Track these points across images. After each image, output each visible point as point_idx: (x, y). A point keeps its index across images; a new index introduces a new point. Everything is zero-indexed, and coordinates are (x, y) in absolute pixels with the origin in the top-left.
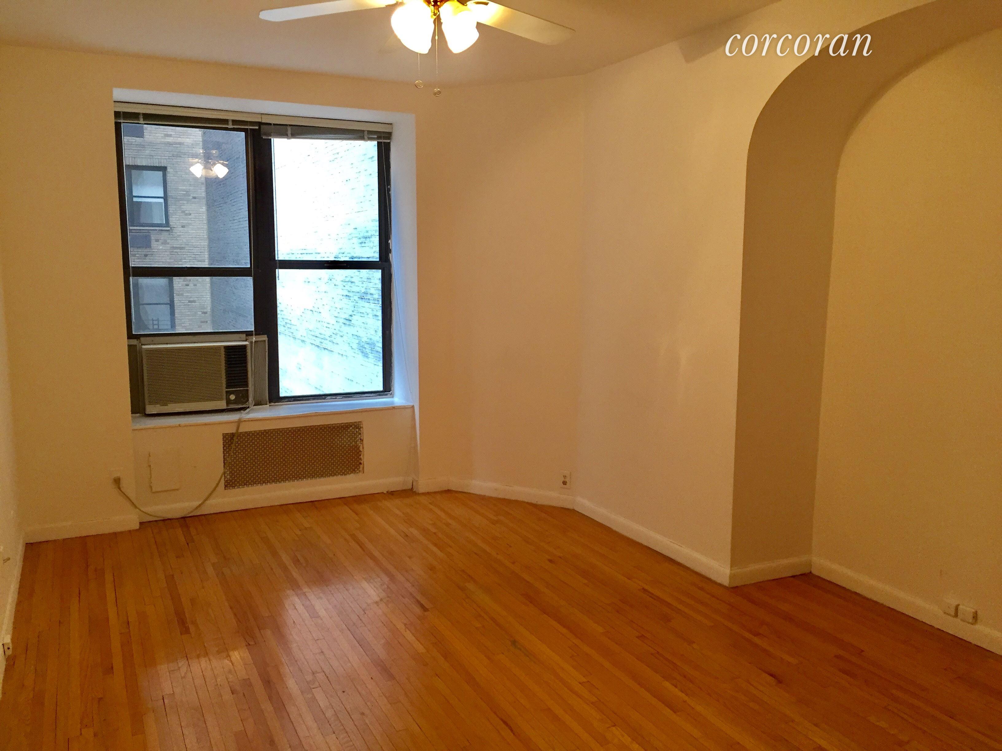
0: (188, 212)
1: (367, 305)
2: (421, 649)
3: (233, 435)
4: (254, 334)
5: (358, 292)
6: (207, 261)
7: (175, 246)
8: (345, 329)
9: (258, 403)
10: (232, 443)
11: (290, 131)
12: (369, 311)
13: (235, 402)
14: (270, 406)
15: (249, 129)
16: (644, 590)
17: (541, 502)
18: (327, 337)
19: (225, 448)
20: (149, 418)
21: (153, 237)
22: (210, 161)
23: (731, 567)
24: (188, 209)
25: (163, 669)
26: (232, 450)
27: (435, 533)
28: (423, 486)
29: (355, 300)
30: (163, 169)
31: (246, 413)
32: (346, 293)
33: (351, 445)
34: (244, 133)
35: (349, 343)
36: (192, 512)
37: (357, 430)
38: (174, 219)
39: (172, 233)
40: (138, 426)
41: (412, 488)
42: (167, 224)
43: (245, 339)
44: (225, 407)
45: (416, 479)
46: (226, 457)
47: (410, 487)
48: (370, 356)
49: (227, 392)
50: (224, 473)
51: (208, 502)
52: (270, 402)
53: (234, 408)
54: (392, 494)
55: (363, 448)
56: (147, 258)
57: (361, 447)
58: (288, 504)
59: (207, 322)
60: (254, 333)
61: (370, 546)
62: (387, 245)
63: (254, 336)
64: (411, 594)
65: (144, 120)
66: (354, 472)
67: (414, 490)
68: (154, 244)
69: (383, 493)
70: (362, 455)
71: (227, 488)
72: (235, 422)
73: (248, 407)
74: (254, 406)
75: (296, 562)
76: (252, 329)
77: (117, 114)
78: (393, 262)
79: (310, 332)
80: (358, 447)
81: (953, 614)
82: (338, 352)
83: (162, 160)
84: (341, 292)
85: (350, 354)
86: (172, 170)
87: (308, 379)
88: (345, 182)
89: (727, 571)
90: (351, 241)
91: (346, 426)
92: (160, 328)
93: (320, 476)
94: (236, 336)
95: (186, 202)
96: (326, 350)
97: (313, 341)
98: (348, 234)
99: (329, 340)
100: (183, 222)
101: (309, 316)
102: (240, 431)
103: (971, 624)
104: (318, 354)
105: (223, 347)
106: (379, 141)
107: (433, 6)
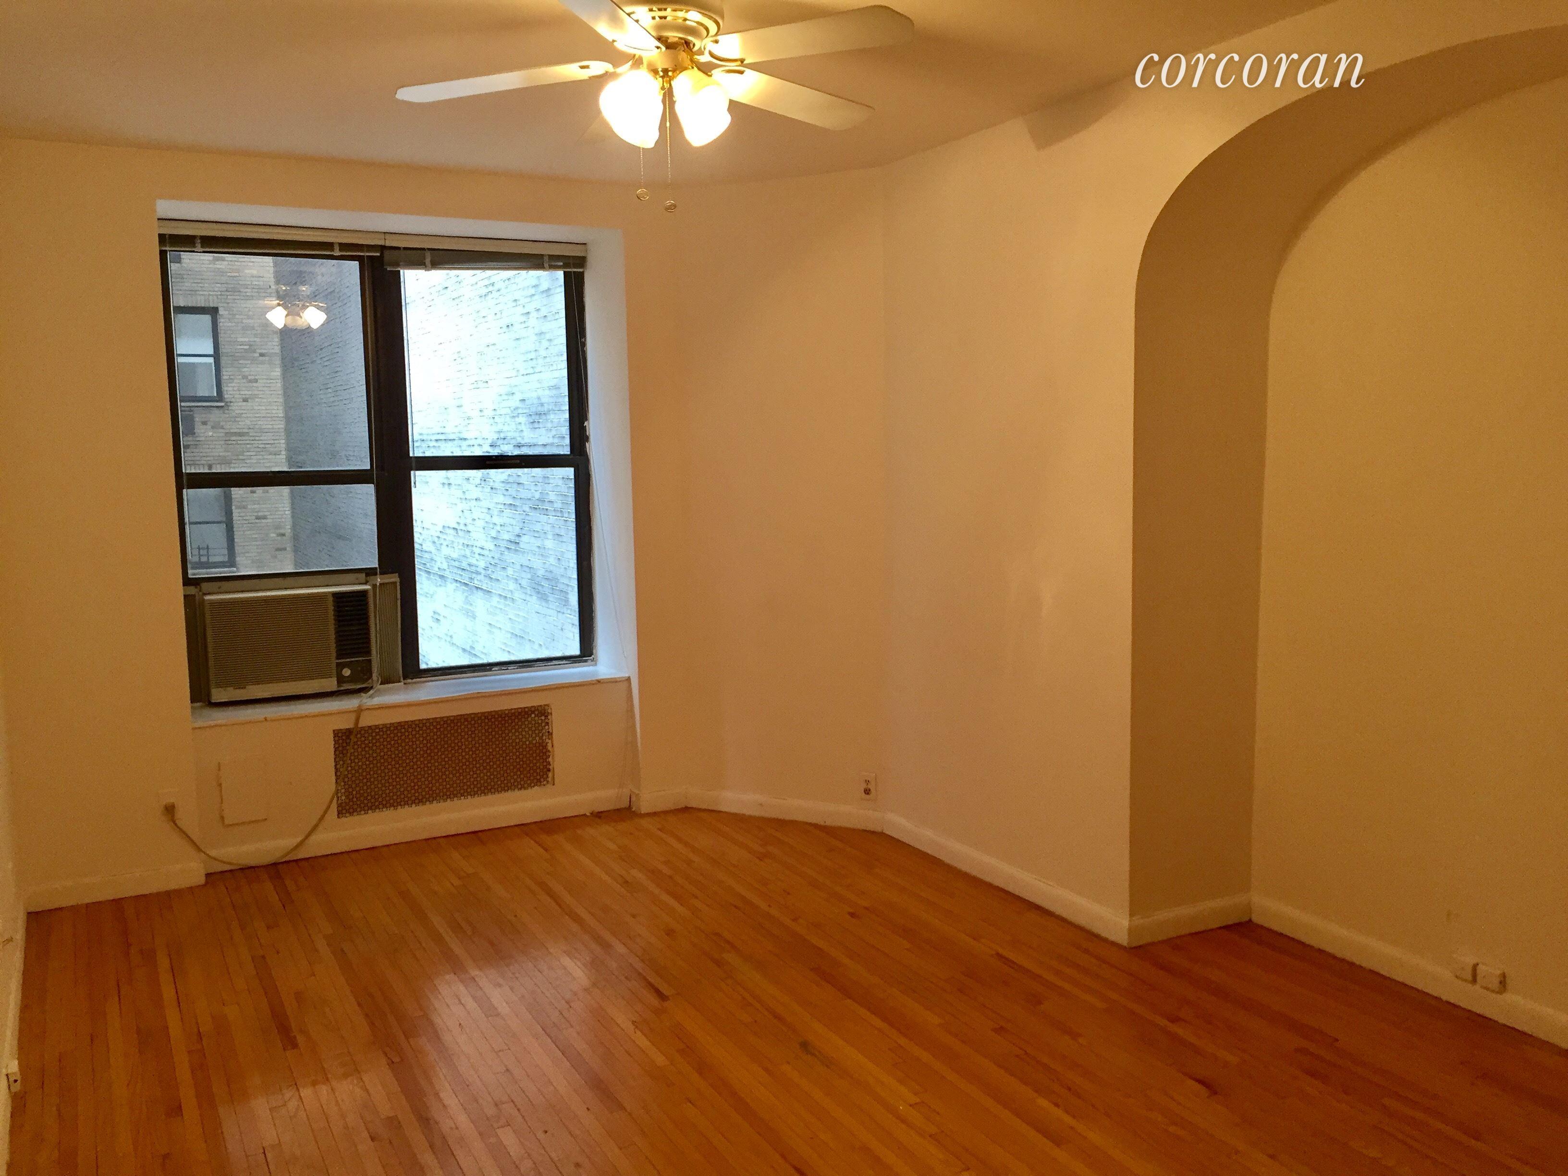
0: (253, 377)
1: (544, 518)
2: (660, 1060)
3: (349, 732)
4: (378, 573)
5: (530, 499)
6: (283, 453)
7: (232, 431)
8: (509, 557)
9: (386, 681)
10: (348, 744)
11: (429, 258)
12: (548, 528)
13: (351, 679)
14: (405, 684)
15: (366, 257)
16: (1000, 956)
17: (832, 822)
18: (480, 570)
19: (337, 753)
20: (216, 709)
21: (197, 419)
22: (298, 302)
23: (1130, 916)
24: (252, 373)
25: (260, 1106)
26: (349, 755)
27: (670, 877)
28: (647, 802)
29: (524, 511)
30: (213, 312)
31: (370, 697)
32: (509, 501)
33: (534, 742)
34: (359, 263)
35: (516, 580)
36: (288, 854)
37: (543, 718)
38: (231, 389)
39: (226, 411)
40: (200, 723)
41: (630, 806)
42: (220, 397)
43: (364, 581)
44: (335, 688)
45: (637, 792)
46: (338, 766)
47: (626, 805)
48: (551, 598)
49: (338, 665)
50: (337, 792)
51: (314, 838)
52: (404, 679)
53: (348, 689)
54: (598, 816)
55: (553, 746)
56: (188, 450)
57: (550, 745)
58: (437, 836)
59: (285, 549)
60: (378, 570)
61: (568, 899)
62: (583, 429)
63: (378, 576)
64: (640, 974)
65: (202, 247)
66: (539, 784)
67: (633, 810)
68: (199, 429)
69: (585, 815)
70: (551, 757)
71: (340, 815)
72: (353, 711)
73: (372, 688)
74: (380, 685)
75: (456, 928)
76: (375, 564)
77: (162, 238)
78: (591, 456)
79: (452, 561)
80: (544, 744)
81: (1470, 978)
82: (499, 593)
83: (211, 298)
84: (501, 499)
85: (518, 595)
86: (227, 312)
87: (451, 637)
88: (505, 329)
89: (1125, 923)
90: (517, 419)
91: (526, 713)
92: (210, 561)
93: (486, 791)
94: (351, 577)
95: (249, 362)
96: (479, 590)
97: (458, 576)
98: (512, 409)
99: (484, 576)
100: (247, 392)
101: (450, 538)
102: (360, 725)
103: (1498, 993)
104: (467, 597)
105: (331, 595)
106: (566, 270)
107: (663, 77)
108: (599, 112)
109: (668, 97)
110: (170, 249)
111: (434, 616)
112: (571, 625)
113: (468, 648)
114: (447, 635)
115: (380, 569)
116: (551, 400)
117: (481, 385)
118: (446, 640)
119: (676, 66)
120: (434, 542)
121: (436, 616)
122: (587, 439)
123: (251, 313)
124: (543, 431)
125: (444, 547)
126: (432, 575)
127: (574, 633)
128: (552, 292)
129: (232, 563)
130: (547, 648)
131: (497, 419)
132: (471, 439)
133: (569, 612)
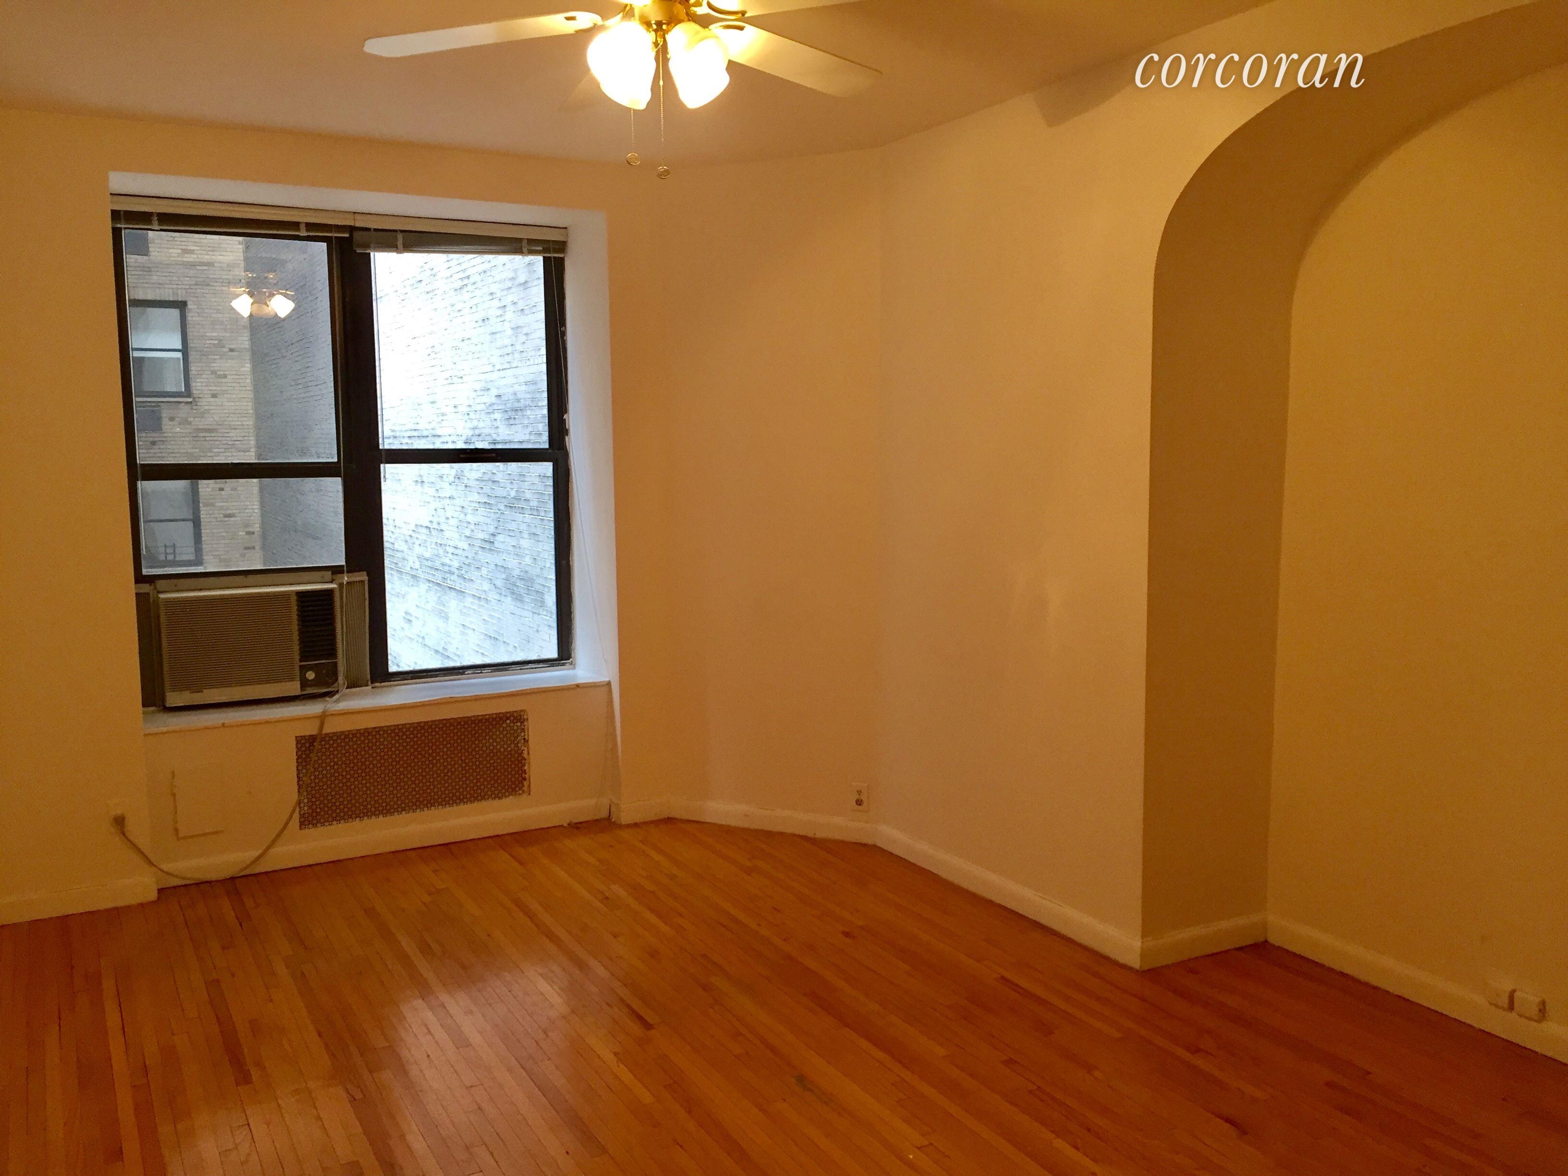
0: (222, 373)
1: (519, 517)
2: (647, 1098)
3: (312, 739)
4: (345, 572)
5: (505, 497)
6: (253, 450)
7: (200, 427)
8: (484, 557)
9: (353, 684)
10: (311, 752)
11: (401, 240)
12: (523, 527)
13: (316, 683)
14: (373, 688)
15: (334, 238)
16: (1004, 980)
17: (820, 834)
18: (454, 570)
19: (300, 760)
20: (172, 714)
21: (165, 414)
22: (264, 290)
23: (1142, 937)
24: (221, 369)
26: (312, 763)
27: (653, 892)
28: (627, 814)
29: (499, 510)
30: (181, 305)
31: (335, 702)
32: (485, 499)
33: (509, 749)
34: (326, 244)
35: (491, 579)
36: (246, 868)
37: (519, 724)
38: (199, 384)
39: (195, 407)
40: (154, 728)
41: (609, 816)
42: (188, 393)
43: (330, 580)
44: (298, 692)
45: (617, 802)
46: (301, 775)
47: (606, 815)
48: (527, 599)
49: (301, 667)
50: (299, 803)
51: (273, 851)
52: (373, 682)
53: (314, 693)
54: (577, 828)
55: (528, 754)
56: (155, 447)
57: (525, 752)
58: (407, 850)
59: (254, 548)
60: (345, 569)
61: (546, 918)
62: (562, 422)
63: (345, 573)
64: (622, 1000)
65: (159, 225)
66: (514, 793)
67: (613, 820)
68: (166, 424)
69: (562, 826)
70: (527, 765)
71: (303, 827)
72: (315, 717)
73: (337, 692)
74: (346, 689)
75: (425, 949)
76: (342, 562)
77: (116, 215)
78: (571, 450)
79: (425, 561)
80: (520, 752)
81: (1506, 1006)
82: (473, 593)
83: (179, 291)
84: (475, 497)
85: (493, 596)
86: (196, 307)
87: (423, 638)
88: (480, 323)
89: (1137, 944)
90: (492, 416)
91: (501, 719)
92: (177, 559)
93: (458, 801)
94: (317, 575)
95: (218, 357)
96: (452, 590)
97: (431, 576)
98: (487, 405)
99: (457, 575)
100: (214, 388)
101: (424, 537)
102: (324, 732)
103: (1536, 1021)
104: (440, 597)
105: (294, 593)
106: (544, 255)
107: (656, 31)
108: (587, 70)
109: (662, 53)
110: (126, 226)
111: (406, 617)
112: (547, 627)
113: (441, 650)
114: (418, 636)
115: (347, 567)
116: (528, 396)
117: (455, 380)
118: (418, 641)
119: (670, 18)
120: (406, 541)
121: (408, 617)
122: (566, 432)
123: (220, 307)
124: (519, 428)
125: (416, 547)
126: (404, 574)
127: (549, 634)
128: (529, 285)
129: (199, 562)
130: (522, 650)
131: (472, 416)
132: (445, 436)
133: (545, 613)
